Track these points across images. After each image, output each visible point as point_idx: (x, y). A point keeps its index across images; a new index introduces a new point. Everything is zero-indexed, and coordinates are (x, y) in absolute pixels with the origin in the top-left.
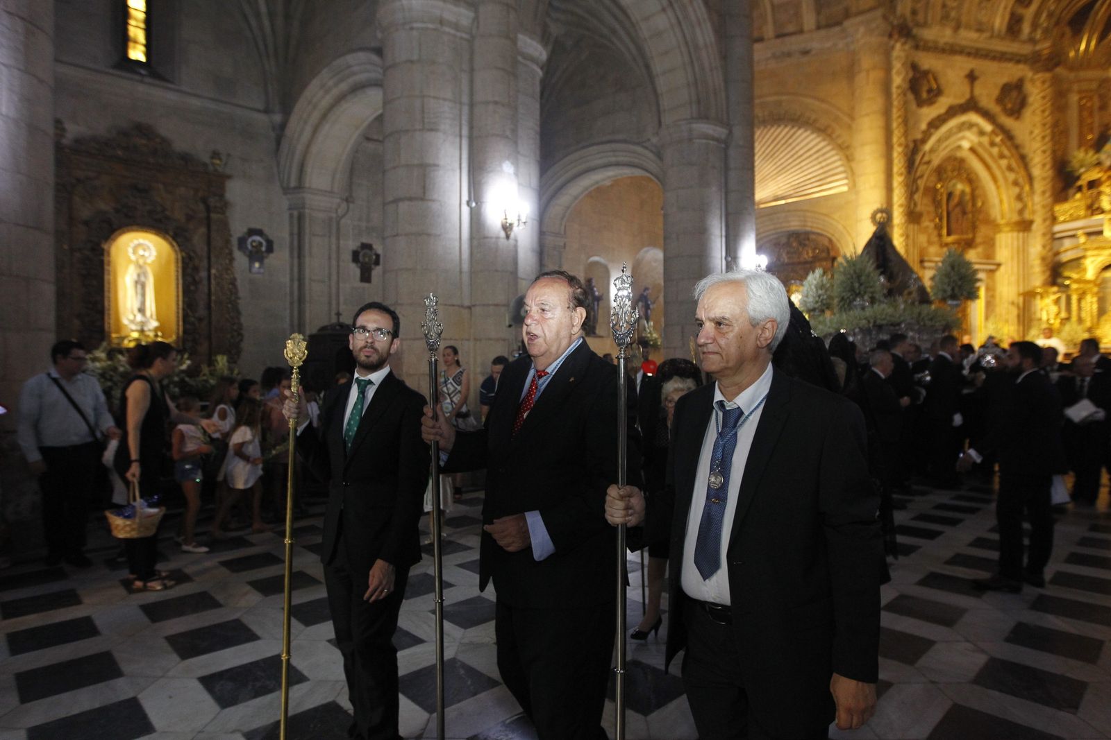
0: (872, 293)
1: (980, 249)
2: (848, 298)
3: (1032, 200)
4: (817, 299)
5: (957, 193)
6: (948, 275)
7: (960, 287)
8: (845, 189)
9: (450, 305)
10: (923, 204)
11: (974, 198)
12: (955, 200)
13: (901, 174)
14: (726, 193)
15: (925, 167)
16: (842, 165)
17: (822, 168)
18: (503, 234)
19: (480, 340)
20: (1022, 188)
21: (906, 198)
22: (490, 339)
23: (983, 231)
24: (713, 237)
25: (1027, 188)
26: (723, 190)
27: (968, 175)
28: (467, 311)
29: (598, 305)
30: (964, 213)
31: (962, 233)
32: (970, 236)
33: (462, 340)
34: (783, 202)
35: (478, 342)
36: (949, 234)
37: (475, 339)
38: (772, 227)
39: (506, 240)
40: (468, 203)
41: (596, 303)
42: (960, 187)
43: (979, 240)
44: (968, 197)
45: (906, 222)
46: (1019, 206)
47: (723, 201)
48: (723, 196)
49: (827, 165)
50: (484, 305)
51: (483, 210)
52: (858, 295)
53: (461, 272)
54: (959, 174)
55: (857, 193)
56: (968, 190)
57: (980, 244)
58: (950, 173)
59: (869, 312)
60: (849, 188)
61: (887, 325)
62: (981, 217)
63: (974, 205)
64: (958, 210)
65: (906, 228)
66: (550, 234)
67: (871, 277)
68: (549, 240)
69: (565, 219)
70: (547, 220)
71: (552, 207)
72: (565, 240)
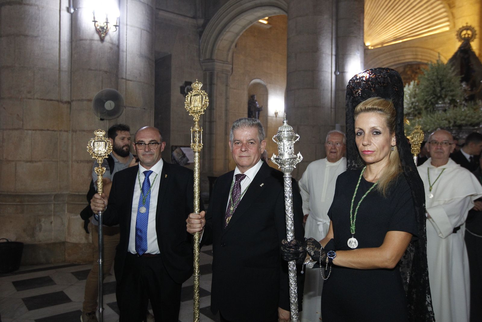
0: (452, 96)
2: (430, 100)
4: (410, 105)
8: (447, 29)
9: (48, 100)
14: (337, 21)
16: (445, 12)
17: (430, 14)
18: (96, 37)
19: (76, 131)
22: (84, 131)
24: (324, 55)
26: (334, 18)
28: (65, 106)
29: (259, 114)
33: (61, 131)
35: (74, 133)
37: (73, 131)
39: (100, 42)
40: (68, 10)
41: (257, 113)
47: (334, 27)
49: (435, 12)
50: (79, 100)
51: (79, 15)
52: (439, 98)
53: (60, 70)
59: (450, 113)
60: (451, 29)
61: (466, 125)
66: (219, 61)
67: (453, 83)
68: (218, 66)
69: (231, 51)
70: (216, 51)
71: (219, 42)
72: (231, 66)
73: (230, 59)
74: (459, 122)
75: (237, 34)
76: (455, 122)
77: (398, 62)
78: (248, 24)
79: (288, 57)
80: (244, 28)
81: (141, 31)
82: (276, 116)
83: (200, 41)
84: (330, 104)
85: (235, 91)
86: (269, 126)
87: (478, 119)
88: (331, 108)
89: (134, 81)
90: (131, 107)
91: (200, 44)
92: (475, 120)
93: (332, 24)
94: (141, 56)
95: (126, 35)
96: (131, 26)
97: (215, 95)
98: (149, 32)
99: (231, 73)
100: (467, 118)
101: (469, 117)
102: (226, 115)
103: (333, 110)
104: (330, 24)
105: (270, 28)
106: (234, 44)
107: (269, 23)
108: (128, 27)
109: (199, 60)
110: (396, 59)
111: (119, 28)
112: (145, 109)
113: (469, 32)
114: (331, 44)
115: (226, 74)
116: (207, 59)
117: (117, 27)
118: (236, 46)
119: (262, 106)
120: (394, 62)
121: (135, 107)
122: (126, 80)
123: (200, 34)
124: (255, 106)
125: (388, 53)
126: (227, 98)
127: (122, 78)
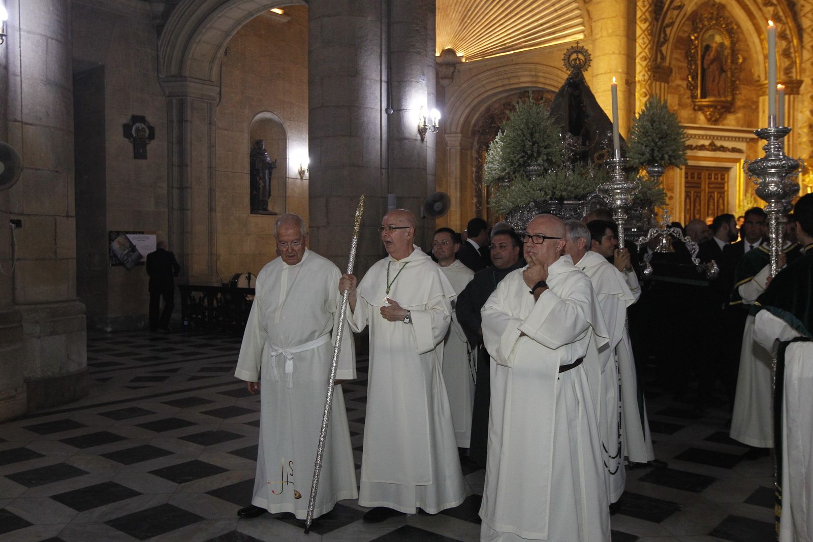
0: (548, 154)
1: (740, 115)
2: (518, 161)
3: (801, 56)
5: (714, 45)
6: (645, 133)
7: (660, 149)
8: (581, 36)
10: (672, 57)
11: (734, 52)
12: (712, 54)
13: (646, 20)
14: (389, 25)
15: (676, 12)
16: (577, 8)
17: (556, 11)
20: (790, 42)
21: (651, 49)
23: (744, 93)
24: (368, 82)
25: (795, 41)
26: (384, 20)
27: (727, 25)
29: (270, 174)
30: (722, 70)
31: (719, 95)
32: (729, 99)
34: (512, 52)
36: (704, 96)
38: (500, 83)
41: (267, 172)
42: (718, 39)
43: (739, 103)
44: (727, 52)
45: (650, 78)
46: (787, 63)
47: (384, 36)
48: (384, 28)
49: (561, 8)
52: (530, 156)
54: (718, 24)
55: (594, 41)
56: (727, 43)
57: (740, 107)
58: (706, 23)
59: (547, 181)
60: (585, 35)
62: (742, 76)
63: (734, 60)
64: (714, 67)
65: (650, 85)
66: (193, 80)
67: (548, 136)
68: (193, 89)
69: (217, 61)
70: (189, 62)
71: (194, 45)
72: (218, 89)
73: (215, 77)
74: (558, 193)
75: (227, 33)
76: (554, 193)
77: (508, 88)
78: (246, 17)
79: (310, 82)
80: (240, 24)
81: (47, 41)
82: (302, 178)
83: (159, 44)
84: (379, 162)
85: (226, 132)
86: (288, 194)
87: (584, 189)
88: (381, 168)
89: (36, 125)
90: (32, 169)
91: (159, 46)
92: (580, 191)
93: (381, 30)
94: (48, 82)
95: (20, 47)
96: (29, 32)
97: (189, 140)
98: (60, 42)
99: (218, 100)
100: (569, 188)
101: (573, 186)
102: (211, 176)
103: (384, 171)
104: (379, 30)
105: (289, 22)
106: (222, 51)
107: (285, 14)
108: (22, 33)
109: (158, 76)
110: (506, 82)
111: (7, 38)
112: (57, 172)
113: (581, 56)
114: (379, 63)
115: (207, 103)
116: (173, 76)
117: (4, 38)
118: (226, 53)
119: (276, 160)
120: (503, 86)
121: (39, 169)
122: (22, 124)
123: (159, 29)
124: (264, 161)
125: (493, 72)
126: (211, 146)
127: (15, 121)
